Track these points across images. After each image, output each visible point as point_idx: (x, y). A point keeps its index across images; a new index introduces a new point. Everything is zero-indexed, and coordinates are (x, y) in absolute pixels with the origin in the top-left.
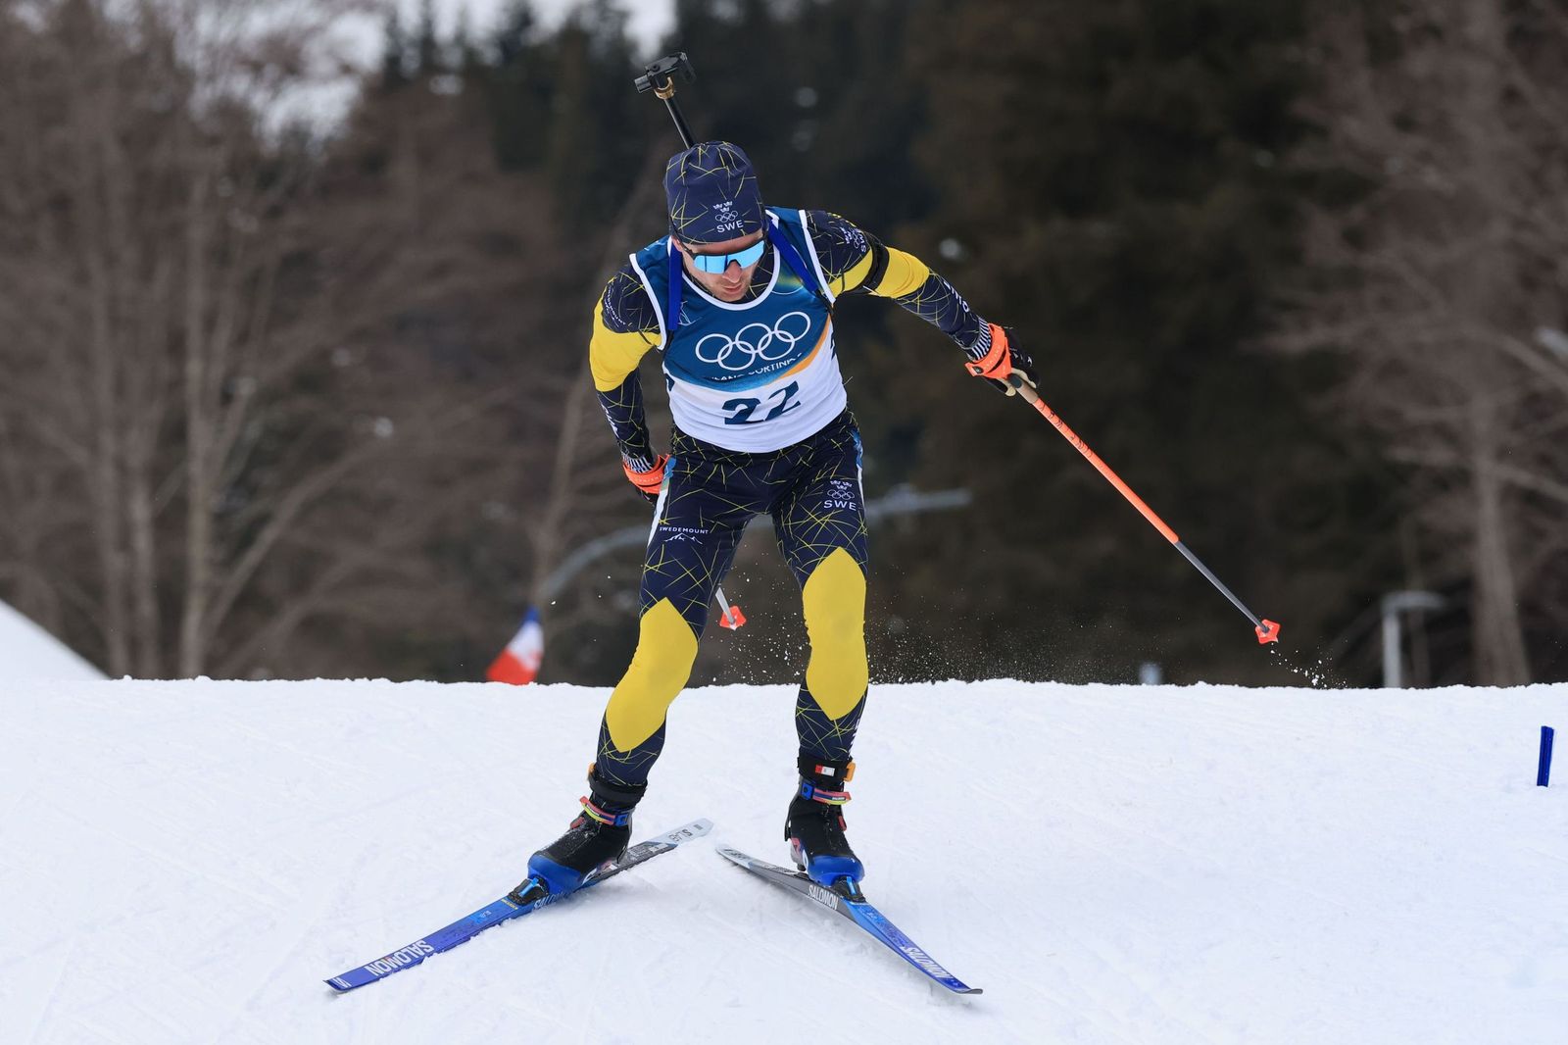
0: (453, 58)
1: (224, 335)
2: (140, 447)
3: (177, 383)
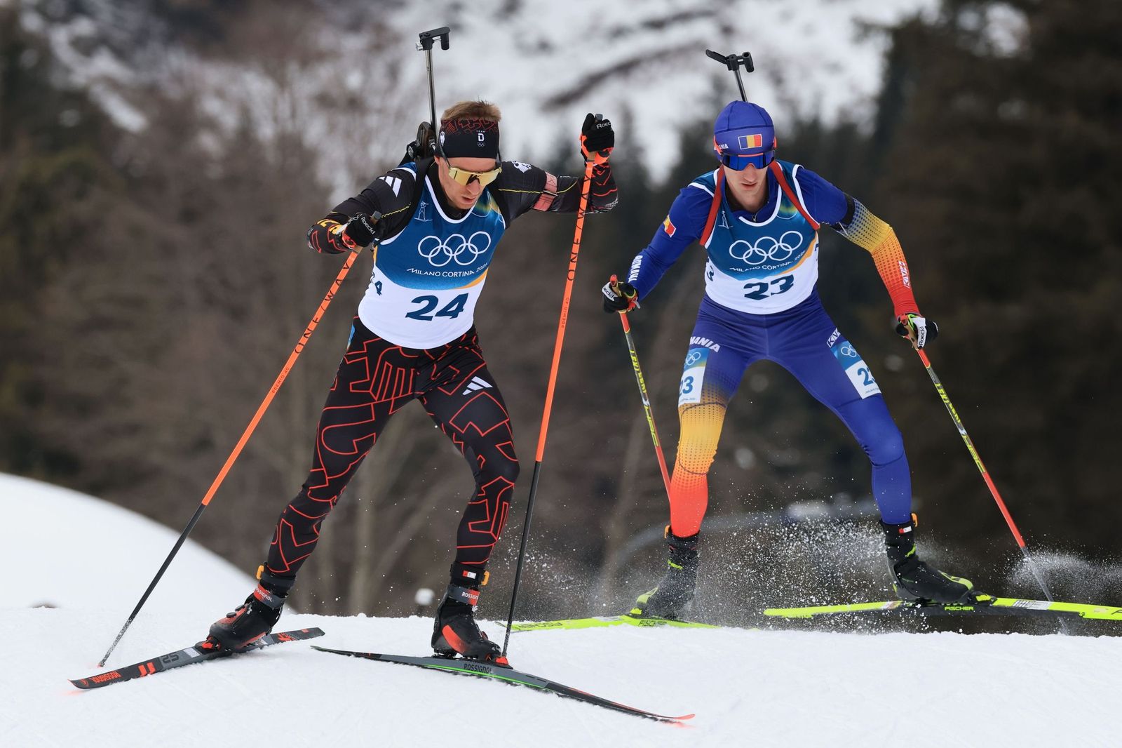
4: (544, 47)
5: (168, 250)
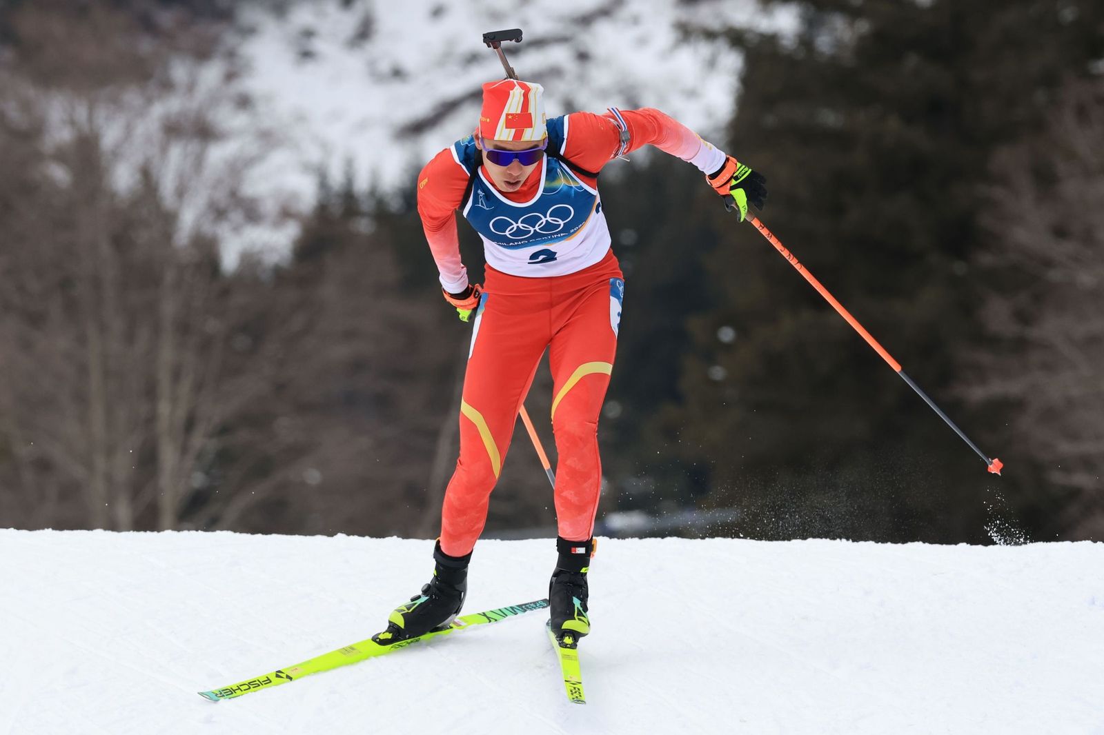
0: (367, 206)
1: (186, 386)
2: (123, 465)
3: (151, 419)
4: (398, 73)
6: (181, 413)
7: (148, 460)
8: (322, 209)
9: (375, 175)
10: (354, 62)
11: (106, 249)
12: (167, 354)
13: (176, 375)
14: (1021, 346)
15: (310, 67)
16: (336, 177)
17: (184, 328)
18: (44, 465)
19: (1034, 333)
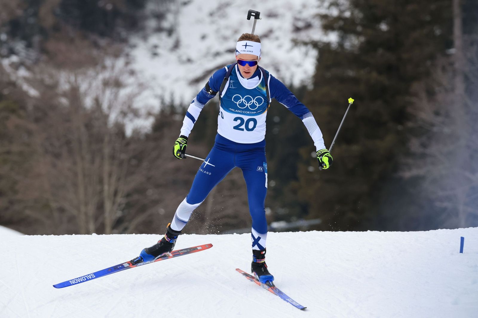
1: (114, 178)
2: (91, 209)
3: (101, 192)
4: (189, 61)
5: (30, 133)
6: (112, 189)
7: (100, 207)
8: (162, 112)
9: (182, 98)
10: (173, 57)
11: (83, 129)
12: (107, 168)
13: (110, 175)
14: (423, 156)
15: (157, 59)
16: (167, 100)
17: (113, 157)
18: (62, 210)
19: (428, 151)
